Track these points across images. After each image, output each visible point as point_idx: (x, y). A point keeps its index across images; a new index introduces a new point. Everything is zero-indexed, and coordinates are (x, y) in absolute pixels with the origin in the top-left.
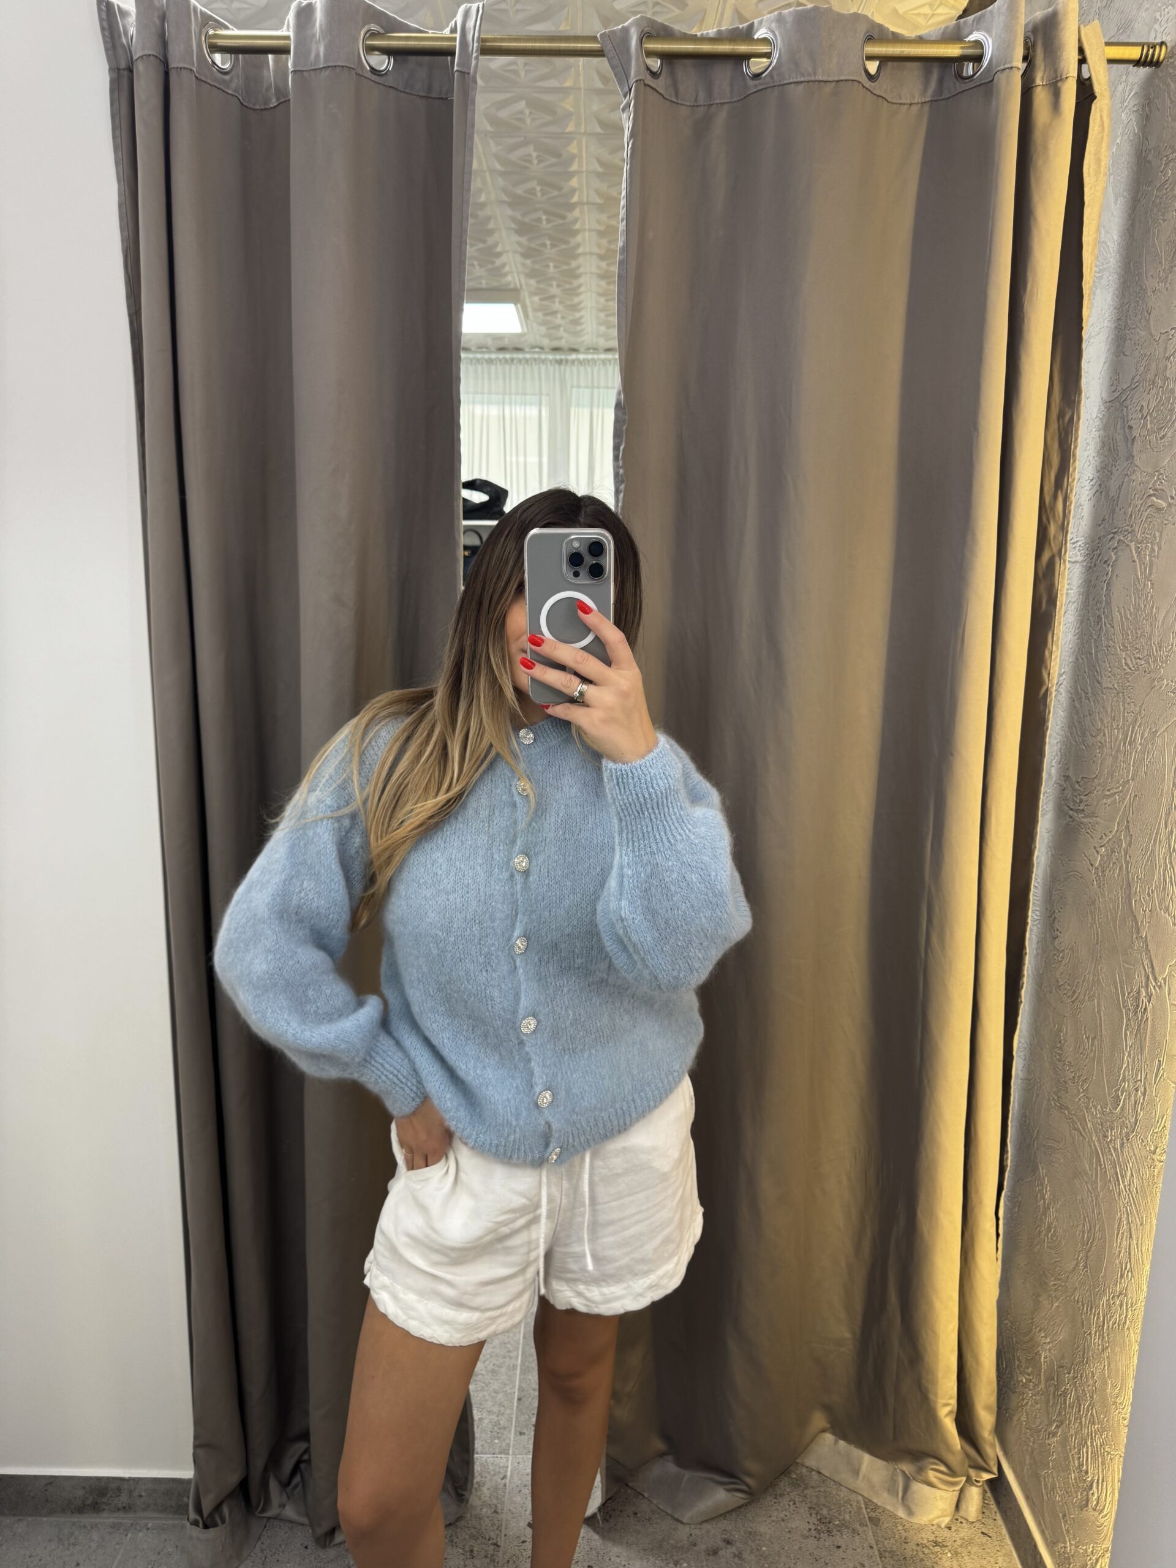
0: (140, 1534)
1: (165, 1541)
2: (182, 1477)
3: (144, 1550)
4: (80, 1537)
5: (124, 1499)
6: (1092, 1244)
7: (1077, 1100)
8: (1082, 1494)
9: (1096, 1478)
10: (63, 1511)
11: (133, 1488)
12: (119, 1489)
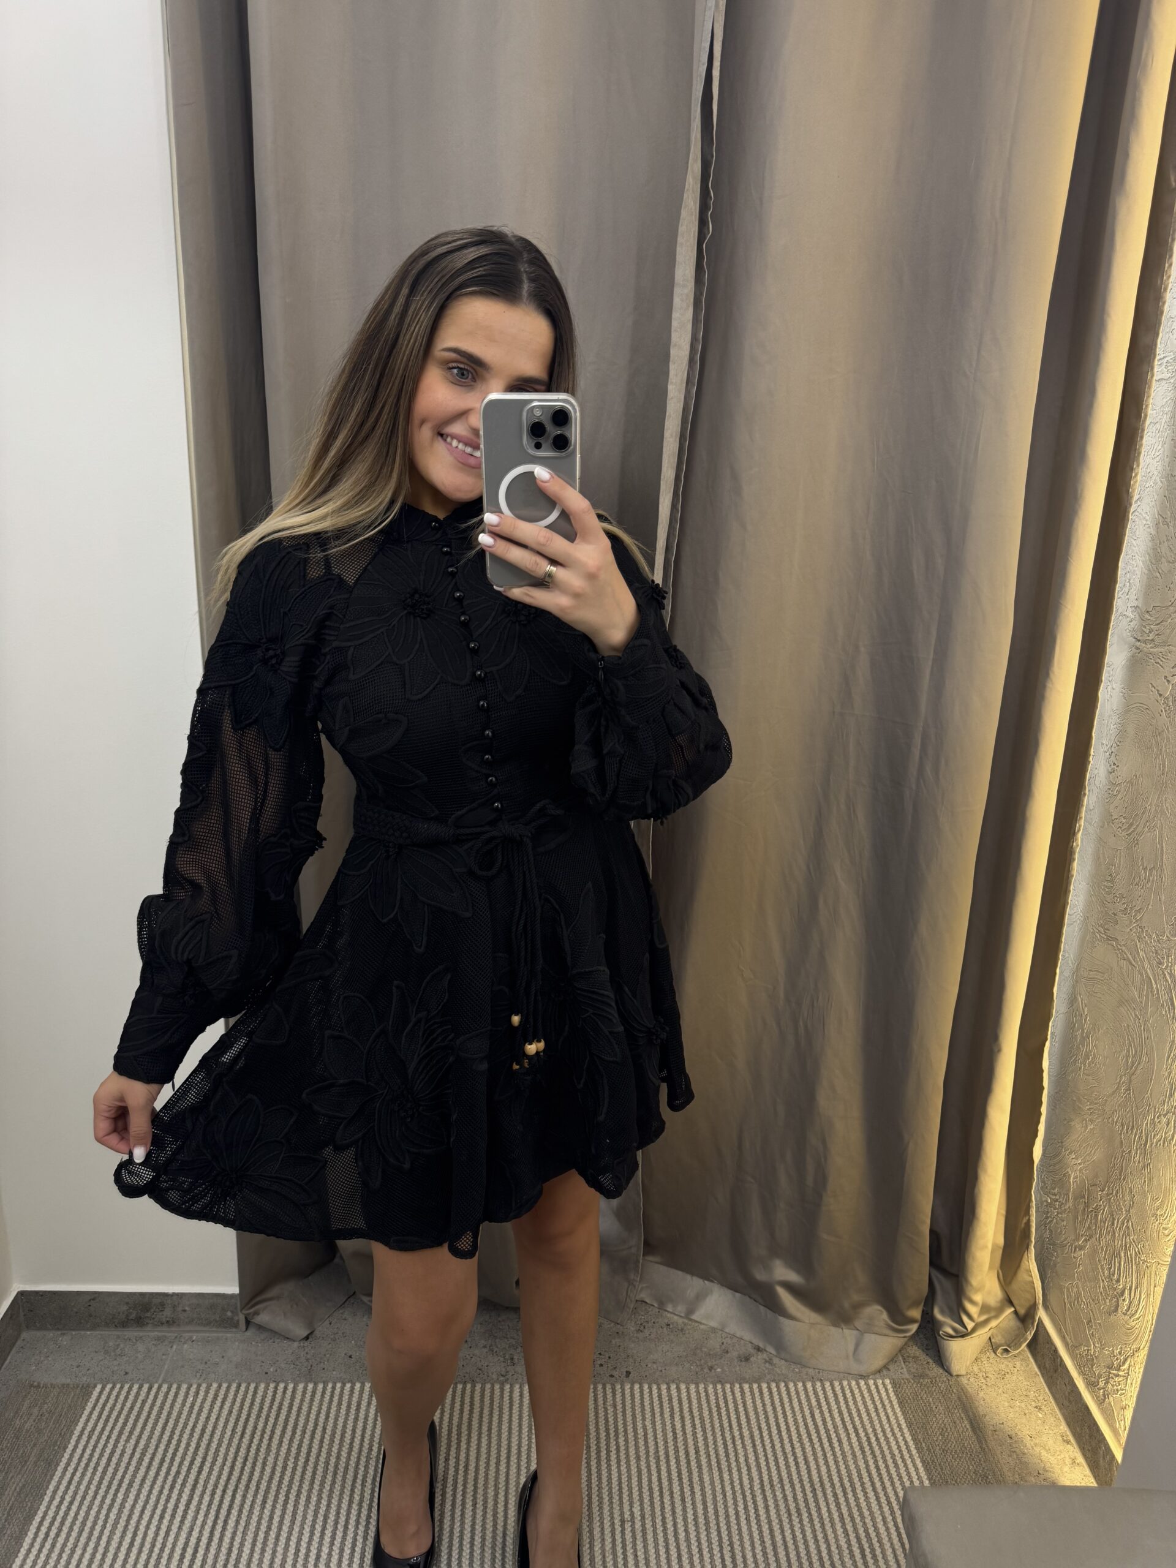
0: (186, 1346)
1: (211, 1351)
2: (226, 1292)
3: (190, 1360)
4: (126, 1350)
5: (168, 1313)
6: (1136, 1068)
7: (1128, 930)
8: (1111, 1301)
9: (1128, 1285)
10: (107, 1325)
11: (176, 1304)
12: (162, 1305)
